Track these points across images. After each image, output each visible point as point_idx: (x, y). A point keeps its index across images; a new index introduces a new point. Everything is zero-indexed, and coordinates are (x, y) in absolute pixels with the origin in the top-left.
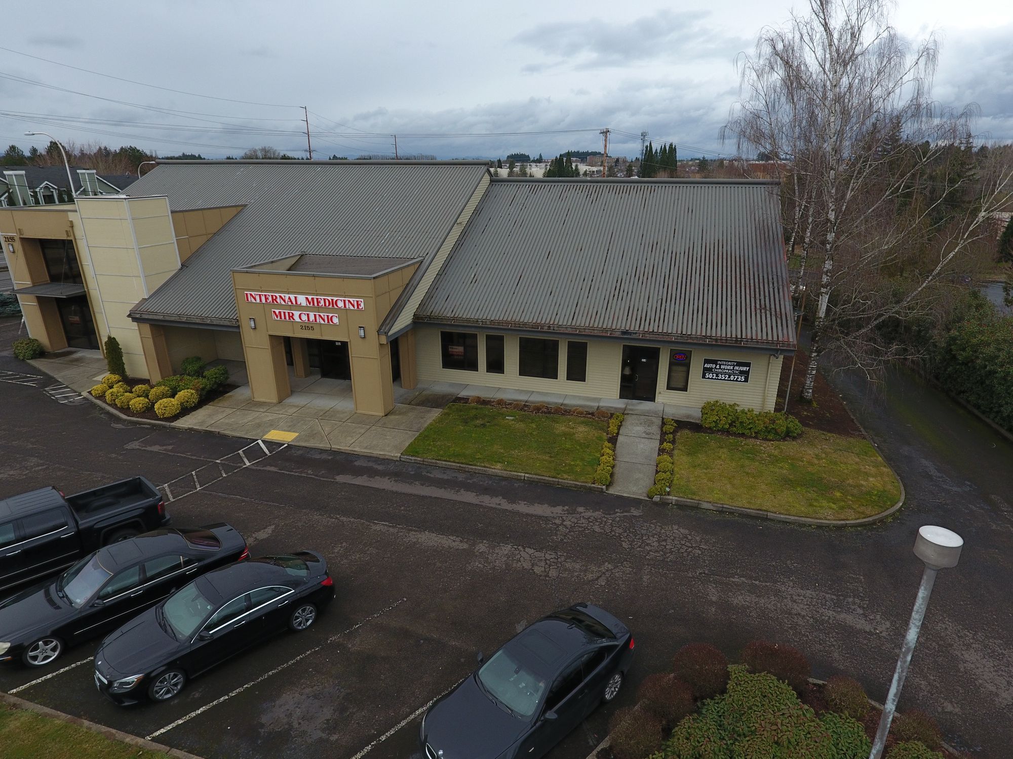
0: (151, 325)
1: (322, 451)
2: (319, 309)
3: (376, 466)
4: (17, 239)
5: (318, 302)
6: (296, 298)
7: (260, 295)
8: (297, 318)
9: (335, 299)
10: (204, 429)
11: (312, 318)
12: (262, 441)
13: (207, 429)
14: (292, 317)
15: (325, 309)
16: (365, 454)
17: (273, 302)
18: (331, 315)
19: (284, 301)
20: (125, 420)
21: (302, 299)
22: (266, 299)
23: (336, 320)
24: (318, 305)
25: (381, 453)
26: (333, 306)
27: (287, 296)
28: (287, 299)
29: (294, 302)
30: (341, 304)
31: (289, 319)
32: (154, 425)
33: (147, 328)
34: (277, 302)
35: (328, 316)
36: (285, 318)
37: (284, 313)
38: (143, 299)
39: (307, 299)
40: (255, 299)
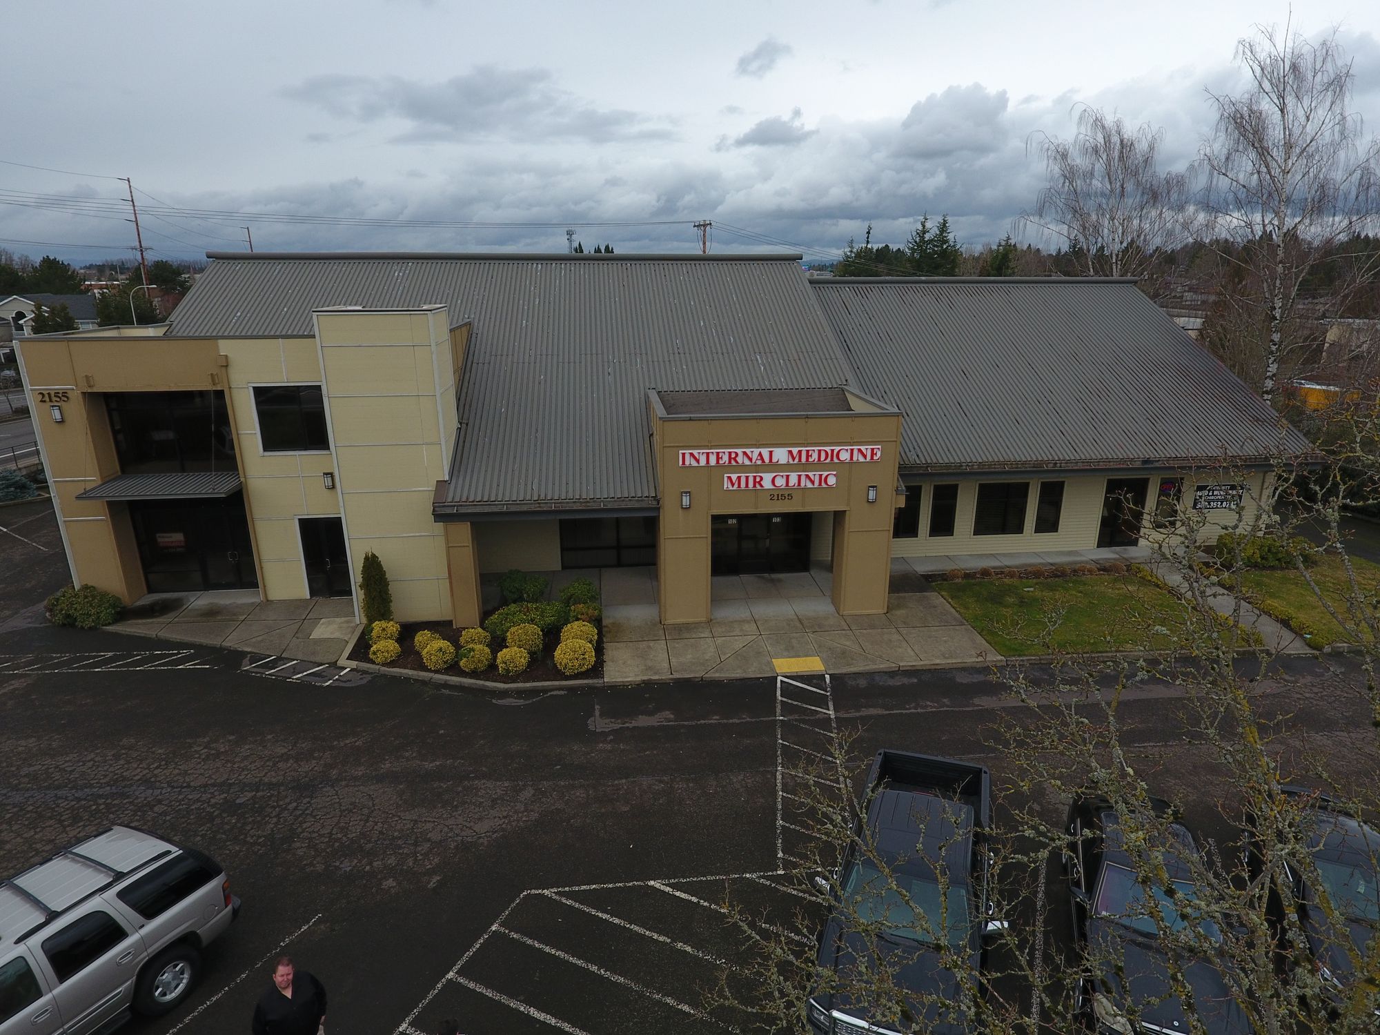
0: (472, 523)
2: (807, 466)
5: (808, 456)
6: (771, 453)
7: (708, 454)
8: (767, 484)
9: (837, 449)
10: (670, 677)
11: (793, 482)
12: (785, 677)
14: (759, 483)
15: (819, 465)
16: (955, 666)
17: (730, 462)
18: (825, 474)
19: (751, 460)
20: (505, 692)
21: (781, 455)
22: (718, 458)
23: (832, 481)
24: (807, 460)
26: (832, 459)
27: (757, 451)
28: (755, 456)
29: (767, 460)
30: (845, 456)
31: (755, 486)
33: (463, 528)
34: (737, 462)
35: (821, 476)
36: (747, 485)
37: (747, 478)
38: (440, 484)
39: (790, 452)
40: (698, 461)
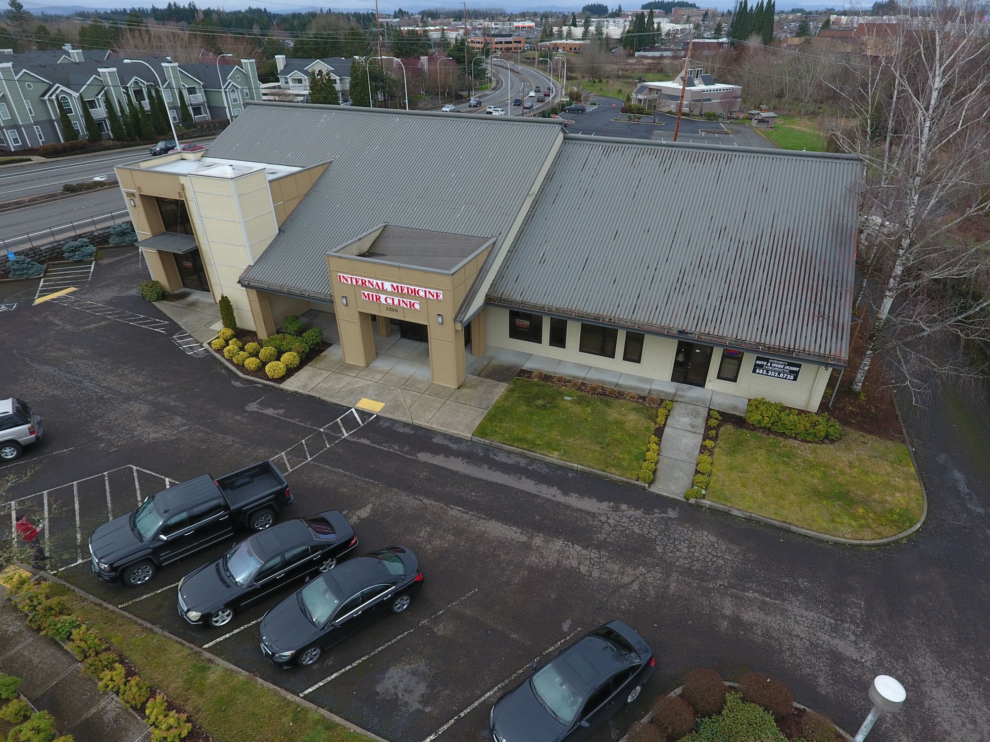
0: (257, 291)
1: (406, 425)
2: (402, 295)
3: (451, 445)
4: (137, 195)
5: (402, 290)
6: (382, 284)
7: (351, 278)
8: (383, 301)
9: (417, 289)
10: (307, 393)
11: (396, 302)
12: (356, 409)
13: (310, 393)
14: (379, 299)
15: (408, 296)
17: (362, 285)
18: (413, 302)
19: (373, 285)
20: (242, 378)
21: (388, 286)
22: (357, 282)
23: (417, 306)
24: (402, 292)
25: (456, 432)
26: (415, 294)
27: (375, 282)
28: (375, 284)
29: (381, 288)
30: (422, 294)
31: (377, 300)
32: (266, 385)
33: (254, 293)
34: (366, 285)
35: (410, 302)
36: (373, 299)
37: (372, 295)
38: (250, 266)
39: (392, 285)
40: (347, 281)
